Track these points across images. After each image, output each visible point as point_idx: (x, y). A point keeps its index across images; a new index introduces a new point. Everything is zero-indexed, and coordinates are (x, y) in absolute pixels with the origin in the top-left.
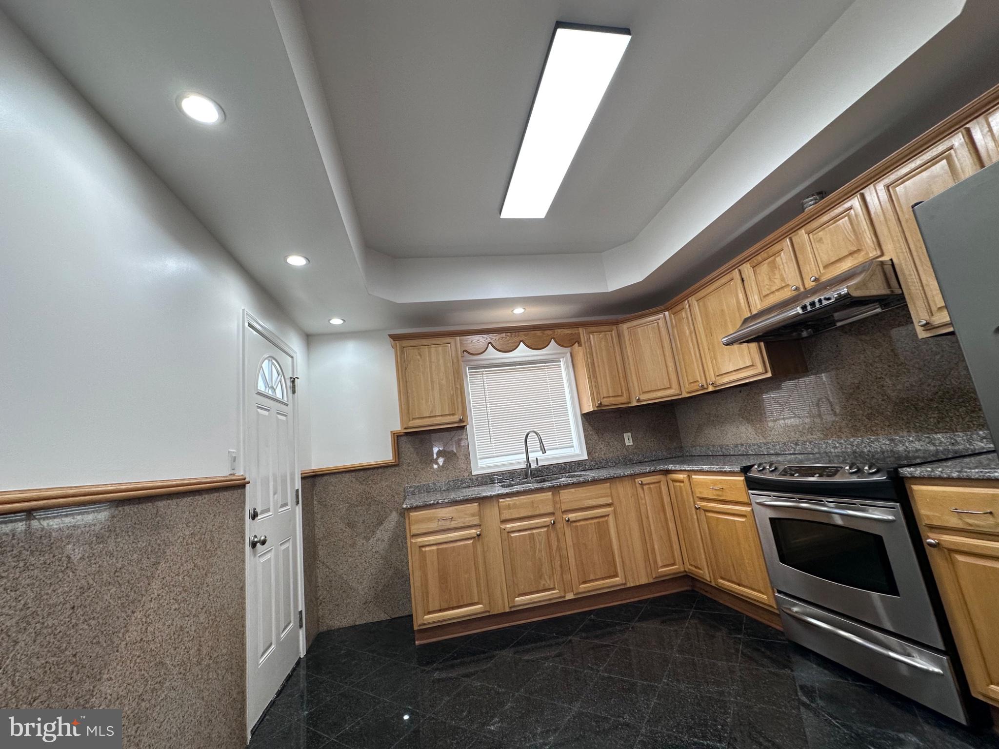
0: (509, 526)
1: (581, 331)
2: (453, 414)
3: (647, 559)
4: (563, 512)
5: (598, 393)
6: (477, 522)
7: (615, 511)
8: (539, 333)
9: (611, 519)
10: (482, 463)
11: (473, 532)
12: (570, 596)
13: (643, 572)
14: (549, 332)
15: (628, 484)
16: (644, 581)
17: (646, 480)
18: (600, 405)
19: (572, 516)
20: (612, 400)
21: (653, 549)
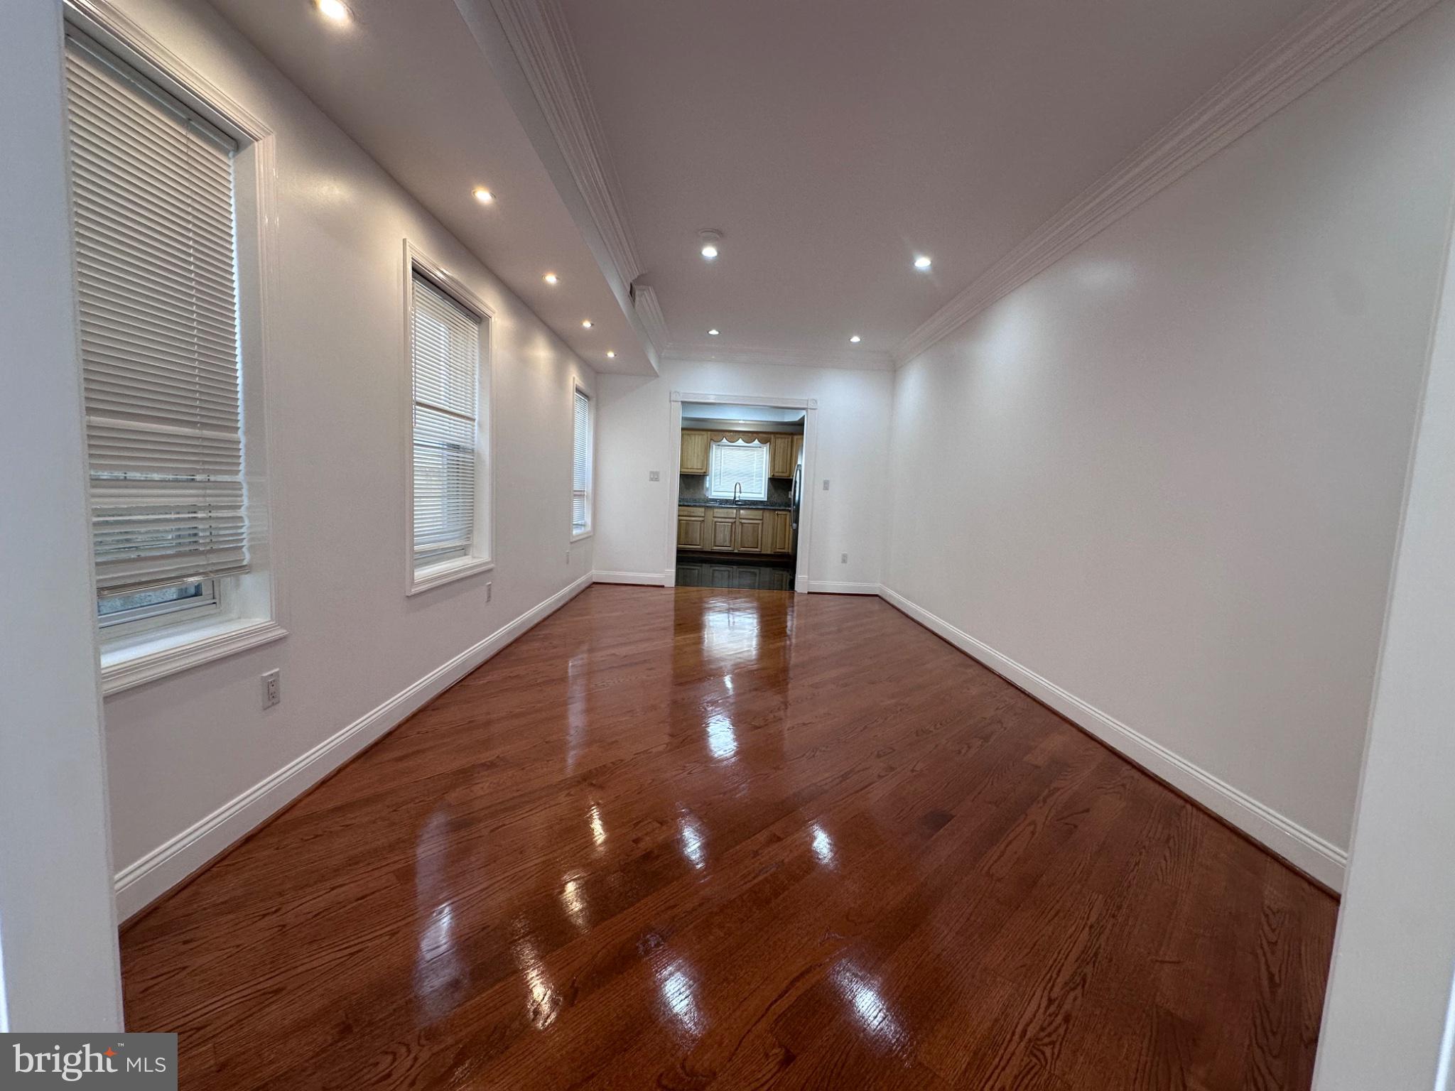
0: (716, 519)
1: (772, 436)
2: (701, 469)
3: (772, 544)
4: (740, 518)
5: (774, 469)
6: (703, 515)
7: (763, 523)
8: (750, 435)
9: (760, 525)
10: (714, 494)
11: (701, 519)
12: (736, 551)
13: (769, 549)
14: (755, 435)
15: (772, 513)
16: (769, 552)
17: (780, 512)
18: (773, 475)
19: (743, 521)
20: (780, 474)
21: (776, 542)
